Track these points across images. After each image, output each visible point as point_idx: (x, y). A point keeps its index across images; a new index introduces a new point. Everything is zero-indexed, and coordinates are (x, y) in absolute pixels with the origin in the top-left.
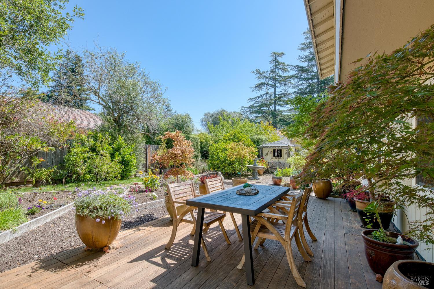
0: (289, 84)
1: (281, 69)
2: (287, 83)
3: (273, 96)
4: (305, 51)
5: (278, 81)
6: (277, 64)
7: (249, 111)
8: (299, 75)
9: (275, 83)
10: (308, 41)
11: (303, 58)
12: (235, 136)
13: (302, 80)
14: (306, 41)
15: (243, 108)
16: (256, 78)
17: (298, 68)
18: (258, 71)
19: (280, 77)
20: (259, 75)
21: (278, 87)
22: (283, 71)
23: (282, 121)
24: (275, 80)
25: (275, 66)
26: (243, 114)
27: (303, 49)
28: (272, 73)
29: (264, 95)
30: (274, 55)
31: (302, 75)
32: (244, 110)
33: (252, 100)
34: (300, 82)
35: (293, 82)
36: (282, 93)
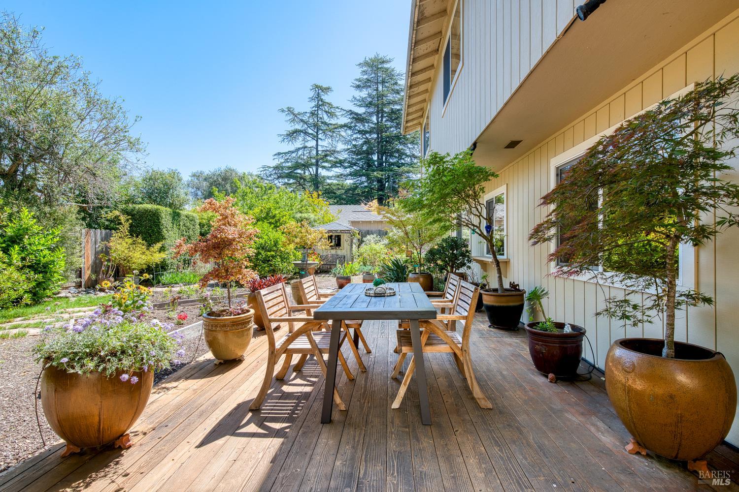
0: (338, 136)
1: (326, 112)
2: (334, 134)
3: (314, 152)
4: (361, 91)
5: (322, 130)
6: (320, 103)
7: (275, 173)
8: (353, 125)
9: (317, 133)
10: (366, 77)
11: (358, 100)
12: (268, 214)
13: (357, 133)
14: (362, 76)
15: (265, 168)
16: (287, 121)
17: (351, 114)
18: (290, 111)
19: (325, 123)
20: (292, 117)
21: (321, 139)
22: (329, 115)
23: (329, 193)
24: (318, 128)
25: (318, 106)
26: (265, 177)
27: (358, 87)
28: (313, 115)
29: (300, 149)
30: (317, 89)
31: (356, 126)
32: (267, 172)
33: (281, 156)
34: (355, 136)
35: (343, 134)
36: (328, 149)
